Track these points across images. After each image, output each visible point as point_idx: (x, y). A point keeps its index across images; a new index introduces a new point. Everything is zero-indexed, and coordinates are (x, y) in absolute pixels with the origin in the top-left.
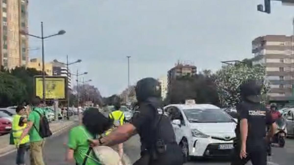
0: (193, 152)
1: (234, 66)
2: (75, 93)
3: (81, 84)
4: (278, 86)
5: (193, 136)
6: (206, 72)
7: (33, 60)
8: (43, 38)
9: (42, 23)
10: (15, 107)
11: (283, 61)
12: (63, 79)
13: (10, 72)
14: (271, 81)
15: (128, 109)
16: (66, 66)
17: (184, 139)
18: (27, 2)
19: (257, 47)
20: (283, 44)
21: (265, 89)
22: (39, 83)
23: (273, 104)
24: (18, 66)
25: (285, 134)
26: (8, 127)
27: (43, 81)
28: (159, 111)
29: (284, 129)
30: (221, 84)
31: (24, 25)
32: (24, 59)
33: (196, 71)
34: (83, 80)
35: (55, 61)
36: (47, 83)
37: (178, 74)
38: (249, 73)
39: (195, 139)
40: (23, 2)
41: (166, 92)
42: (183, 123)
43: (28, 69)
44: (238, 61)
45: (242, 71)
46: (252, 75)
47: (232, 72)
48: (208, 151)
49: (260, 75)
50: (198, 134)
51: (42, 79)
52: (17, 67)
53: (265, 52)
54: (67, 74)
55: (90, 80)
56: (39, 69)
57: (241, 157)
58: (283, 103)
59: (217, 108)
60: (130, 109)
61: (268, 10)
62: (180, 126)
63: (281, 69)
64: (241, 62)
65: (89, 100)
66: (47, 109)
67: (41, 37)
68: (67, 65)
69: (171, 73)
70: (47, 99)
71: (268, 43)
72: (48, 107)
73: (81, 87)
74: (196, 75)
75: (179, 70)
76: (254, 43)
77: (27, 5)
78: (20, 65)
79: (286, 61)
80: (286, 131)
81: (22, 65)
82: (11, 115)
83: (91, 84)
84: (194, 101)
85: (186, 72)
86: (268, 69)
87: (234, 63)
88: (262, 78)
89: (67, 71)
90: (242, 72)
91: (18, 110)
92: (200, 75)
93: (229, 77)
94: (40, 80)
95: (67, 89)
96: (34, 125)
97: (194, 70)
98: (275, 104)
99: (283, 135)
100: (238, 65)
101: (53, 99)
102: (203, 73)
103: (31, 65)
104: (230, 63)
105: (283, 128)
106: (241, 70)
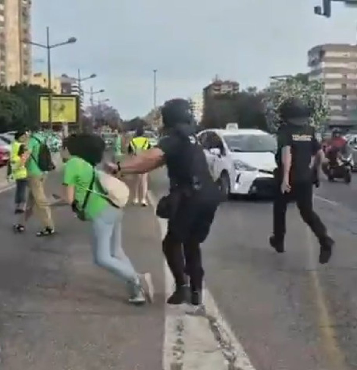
0: (236, 188)
1: (285, 82)
2: (88, 115)
3: (96, 103)
4: (339, 108)
5: (236, 168)
6: (251, 89)
7: (38, 75)
8: (49, 47)
9: (48, 28)
10: (14, 132)
11: (346, 76)
12: (74, 99)
13: (9, 89)
14: (331, 101)
15: (154, 136)
16: (77, 82)
17: (225, 173)
18: (30, 3)
19: (313, 59)
20: (346, 55)
21: (324, 110)
22: (44, 104)
23: (336, 130)
24: (19, 82)
25: (352, 167)
26: (5, 158)
27: (49, 100)
28: (191, 140)
29: (350, 161)
30: (270, 104)
31: (26, 31)
32: (26, 73)
33: (238, 89)
34: (98, 99)
35: (64, 76)
36: (54, 102)
37: (216, 92)
38: (303, 91)
39: (237, 172)
40: (25, 2)
41: (201, 114)
42: (223, 152)
43: (31, 86)
44: (290, 76)
45: (295, 88)
46: (307, 93)
47: (283, 90)
48: (254, 188)
49: (318, 93)
50: (241, 167)
51: (47, 98)
52: (17, 83)
53: (323, 65)
54: (79, 92)
55: (107, 100)
56: (44, 85)
57: (283, 192)
58: (346, 128)
59: (265, 134)
60: (156, 135)
61: (327, 13)
62: (219, 156)
63: (344, 85)
64: (293, 78)
65: (107, 124)
66: (54, 135)
67: (46, 45)
68: (79, 80)
69: (207, 90)
70: (53, 123)
71: (328, 54)
72: (55, 133)
73: (95, 108)
74: (238, 93)
75: (217, 88)
76: (310, 53)
77: (29, 7)
78: (21, 81)
79: (350, 76)
80: (352, 163)
81: (23, 81)
82: (9, 142)
83: (109, 104)
84: (236, 125)
85: (225, 89)
86: (327, 86)
87: (285, 78)
88: (320, 97)
89: (79, 88)
90: (295, 90)
91: (17, 137)
92: (244, 93)
93: (279, 96)
94: (45, 100)
95: (78, 111)
96: (31, 155)
97: (236, 88)
98: (339, 130)
99: (349, 167)
100: (290, 80)
101: (60, 123)
102: (247, 91)
103: (34, 81)
104: (281, 78)
105: (348, 159)
106: (294, 86)
